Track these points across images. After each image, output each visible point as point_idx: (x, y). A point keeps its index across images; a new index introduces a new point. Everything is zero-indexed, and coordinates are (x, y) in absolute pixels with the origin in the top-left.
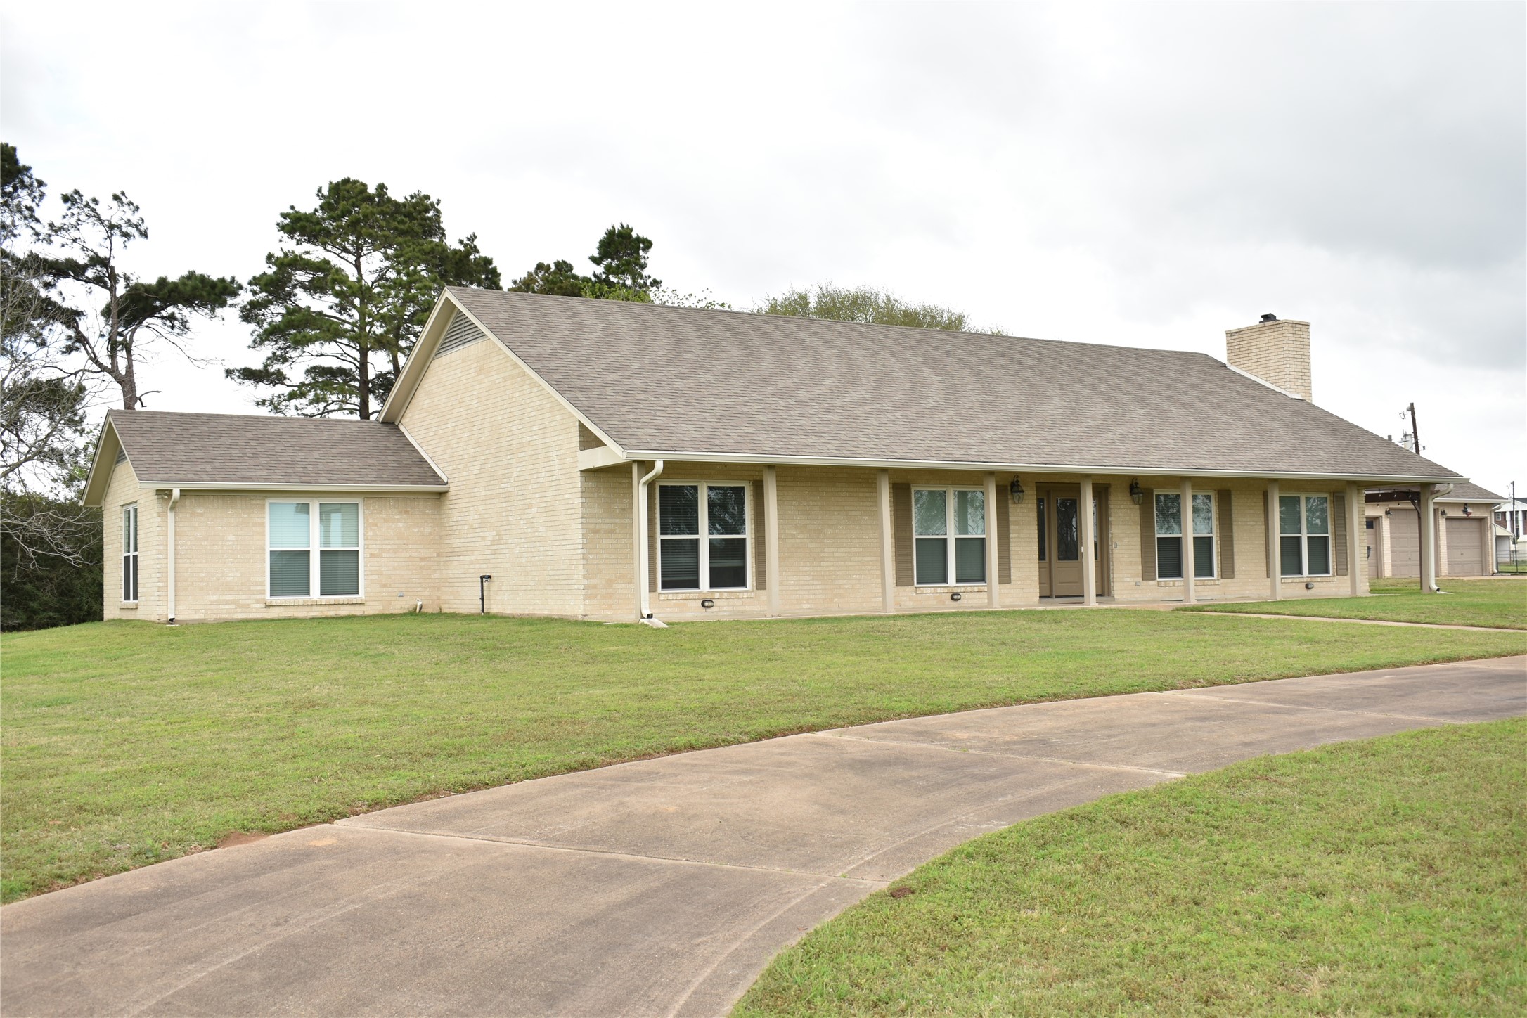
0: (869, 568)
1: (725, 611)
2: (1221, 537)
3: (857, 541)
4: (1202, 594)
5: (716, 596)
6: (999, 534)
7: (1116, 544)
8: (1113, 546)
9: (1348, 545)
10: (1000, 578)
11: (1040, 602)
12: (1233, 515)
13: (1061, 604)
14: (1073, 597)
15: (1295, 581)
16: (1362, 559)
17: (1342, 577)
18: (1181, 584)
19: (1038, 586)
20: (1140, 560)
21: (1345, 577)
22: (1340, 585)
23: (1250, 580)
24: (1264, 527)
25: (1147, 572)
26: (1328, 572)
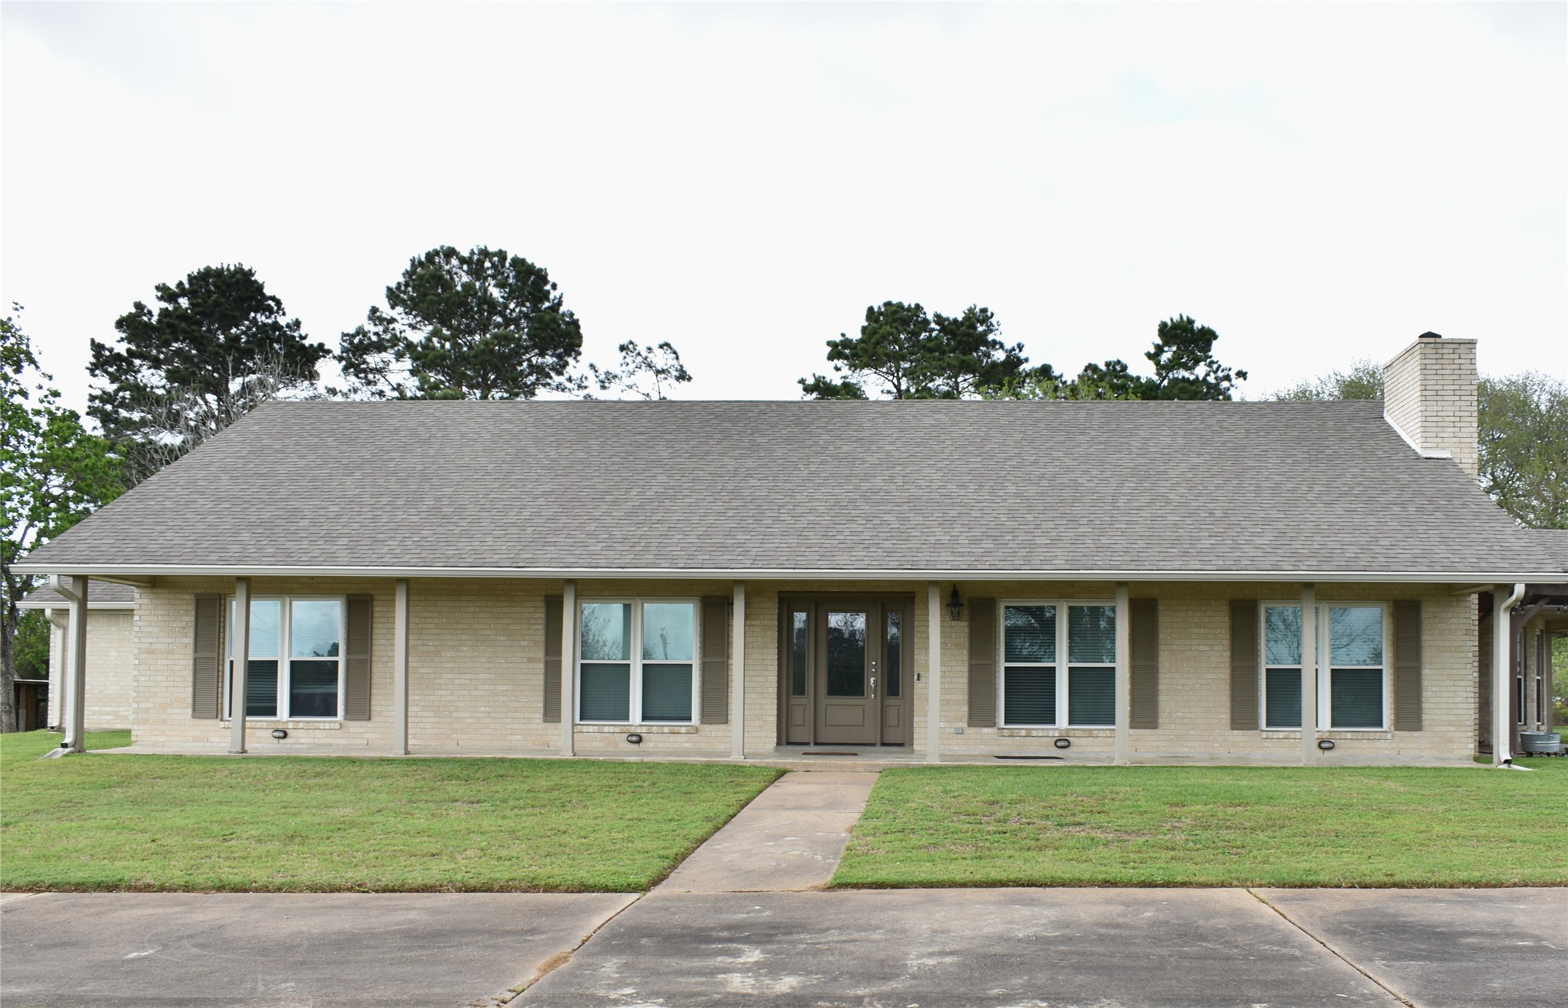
0: (505, 698)
1: (302, 744)
2: (1134, 669)
3: (488, 665)
4: (1090, 749)
5: (290, 726)
6: (706, 660)
7: (919, 675)
8: (916, 677)
9: (1425, 683)
10: (706, 717)
11: (776, 750)
12: (1161, 636)
13: (805, 754)
14: (848, 746)
15: (1292, 736)
16: (1458, 706)
17: (1407, 733)
18: (1045, 733)
19: (775, 729)
20: (966, 697)
21: (1416, 734)
22: (1402, 745)
23: (1192, 732)
24: (1228, 653)
25: (979, 715)
26: (1380, 725)
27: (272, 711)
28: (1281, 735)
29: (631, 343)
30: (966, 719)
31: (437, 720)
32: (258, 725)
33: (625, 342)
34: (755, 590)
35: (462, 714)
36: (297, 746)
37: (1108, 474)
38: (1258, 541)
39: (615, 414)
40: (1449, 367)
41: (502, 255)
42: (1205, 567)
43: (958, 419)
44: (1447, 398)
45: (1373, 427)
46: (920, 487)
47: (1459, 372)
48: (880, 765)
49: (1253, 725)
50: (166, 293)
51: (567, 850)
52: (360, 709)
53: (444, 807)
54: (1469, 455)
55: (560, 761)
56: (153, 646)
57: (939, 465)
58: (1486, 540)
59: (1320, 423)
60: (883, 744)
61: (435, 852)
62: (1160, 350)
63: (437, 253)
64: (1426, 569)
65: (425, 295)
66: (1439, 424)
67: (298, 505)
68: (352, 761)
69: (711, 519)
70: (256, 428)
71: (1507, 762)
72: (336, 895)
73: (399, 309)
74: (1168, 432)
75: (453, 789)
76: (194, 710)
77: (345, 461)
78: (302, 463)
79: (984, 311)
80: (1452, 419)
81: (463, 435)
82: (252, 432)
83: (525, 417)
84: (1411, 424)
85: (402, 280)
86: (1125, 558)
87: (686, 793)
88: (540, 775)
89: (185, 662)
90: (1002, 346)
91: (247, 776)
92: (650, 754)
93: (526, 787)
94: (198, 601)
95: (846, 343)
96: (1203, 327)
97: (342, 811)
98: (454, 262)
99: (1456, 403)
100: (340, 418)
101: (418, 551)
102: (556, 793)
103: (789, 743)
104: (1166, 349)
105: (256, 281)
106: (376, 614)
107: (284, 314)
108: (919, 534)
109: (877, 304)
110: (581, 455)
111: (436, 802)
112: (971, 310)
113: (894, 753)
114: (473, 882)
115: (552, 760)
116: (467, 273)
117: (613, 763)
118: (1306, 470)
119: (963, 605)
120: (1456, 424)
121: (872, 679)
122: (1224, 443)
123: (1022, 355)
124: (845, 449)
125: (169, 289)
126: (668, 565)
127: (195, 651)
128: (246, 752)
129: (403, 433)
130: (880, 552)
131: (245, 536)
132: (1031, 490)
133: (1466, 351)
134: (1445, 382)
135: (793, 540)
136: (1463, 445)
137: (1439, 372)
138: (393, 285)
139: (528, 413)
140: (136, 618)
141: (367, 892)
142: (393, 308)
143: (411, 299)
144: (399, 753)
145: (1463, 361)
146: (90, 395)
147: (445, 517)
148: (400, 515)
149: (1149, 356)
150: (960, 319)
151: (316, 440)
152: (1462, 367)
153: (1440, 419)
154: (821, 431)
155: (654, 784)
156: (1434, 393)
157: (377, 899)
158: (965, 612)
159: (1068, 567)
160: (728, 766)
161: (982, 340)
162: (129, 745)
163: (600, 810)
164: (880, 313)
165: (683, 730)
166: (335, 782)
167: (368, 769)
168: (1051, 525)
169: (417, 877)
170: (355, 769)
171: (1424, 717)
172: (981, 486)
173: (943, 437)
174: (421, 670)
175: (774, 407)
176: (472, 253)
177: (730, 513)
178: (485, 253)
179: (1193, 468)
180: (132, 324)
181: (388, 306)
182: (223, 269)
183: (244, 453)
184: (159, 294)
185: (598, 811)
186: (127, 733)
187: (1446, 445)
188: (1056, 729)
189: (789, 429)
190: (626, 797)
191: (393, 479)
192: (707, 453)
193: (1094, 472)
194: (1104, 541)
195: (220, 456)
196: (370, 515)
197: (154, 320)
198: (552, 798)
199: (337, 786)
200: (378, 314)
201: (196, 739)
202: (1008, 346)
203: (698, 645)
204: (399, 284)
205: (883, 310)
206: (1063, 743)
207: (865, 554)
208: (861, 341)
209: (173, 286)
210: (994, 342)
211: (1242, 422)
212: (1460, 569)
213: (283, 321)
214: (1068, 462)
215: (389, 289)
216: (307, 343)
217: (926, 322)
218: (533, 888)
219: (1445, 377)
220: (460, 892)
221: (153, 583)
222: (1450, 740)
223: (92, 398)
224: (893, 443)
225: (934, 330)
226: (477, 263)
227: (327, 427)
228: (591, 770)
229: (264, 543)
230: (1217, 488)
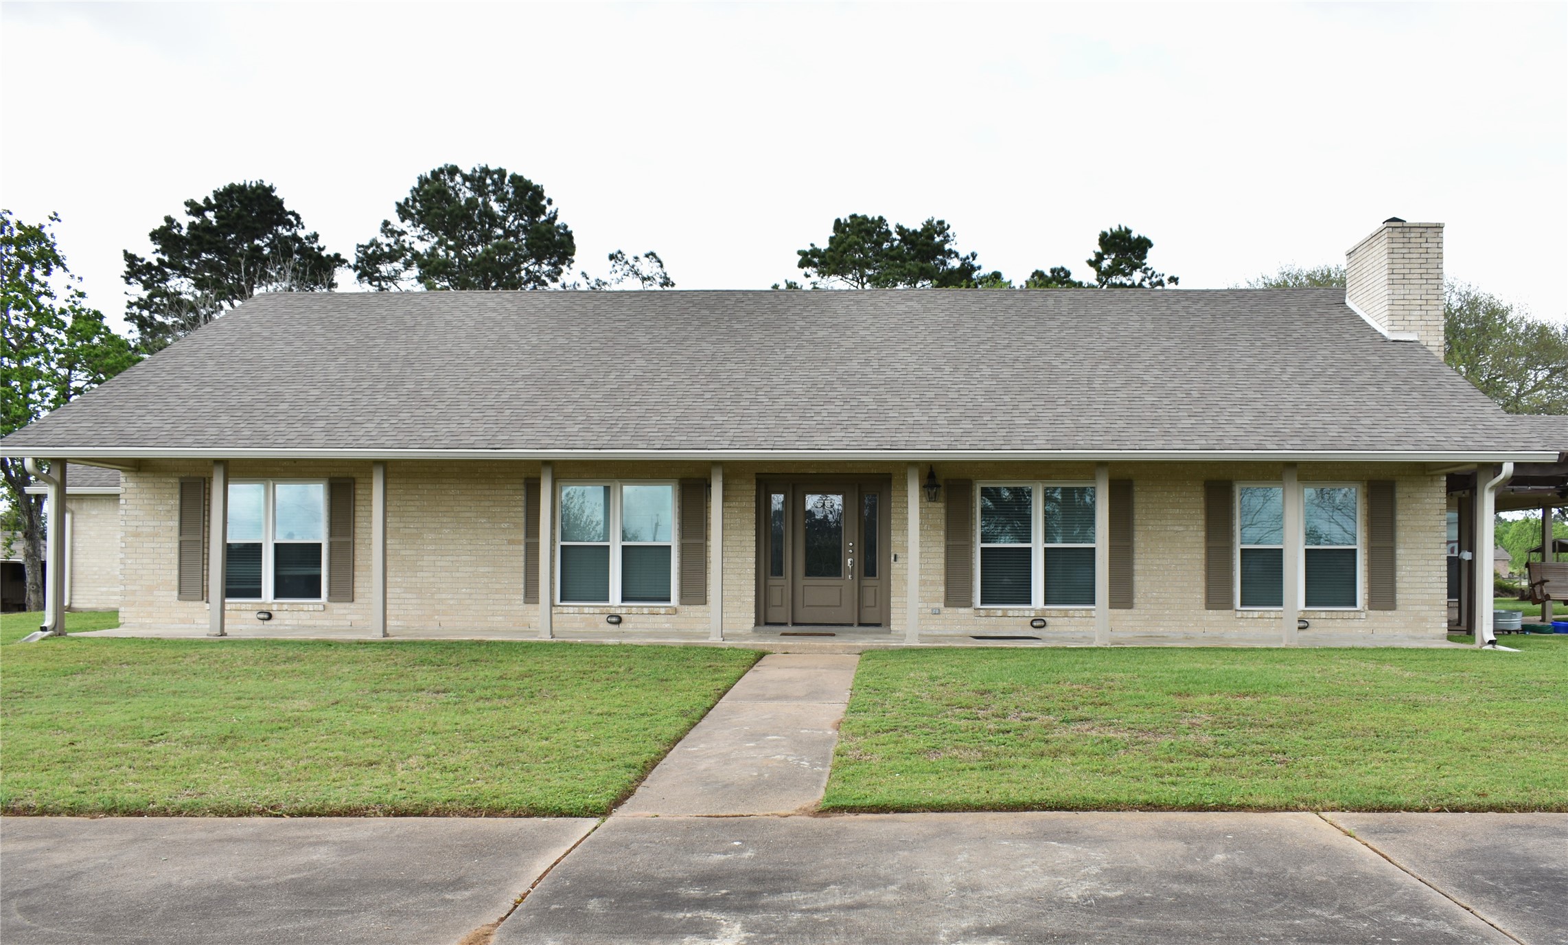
0: (486, 580)
1: (287, 626)
2: (1110, 549)
3: (469, 547)
4: (1065, 629)
5: (275, 607)
6: (684, 541)
7: (895, 556)
8: (893, 558)
9: (1399, 563)
10: (685, 599)
11: (755, 631)
12: (1136, 517)
13: (783, 634)
14: (824, 626)
15: (1267, 615)
16: (1431, 585)
17: (1381, 613)
18: (1021, 613)
19: (753, 609)
20: (943, 578)
21: (1389, 613)
22: (1376, 624)
23: (1167, 612)
24: (1203, 534)
25: (956, 595)
26: (1354, 604)
27: (257, 593)
28: (1256, 615)
29: (620, 252)
30: (942, 600)
31: (419, 601)
32: (243, 607)
33: (614, 251)
34: (733, 471)
35: (444, 596)
36: (282, 628)
37: (1081, 356)
38: (1238, 421)
39: (596, 303)
40: (1416, 251)
41: (502, 173)
42: (1188, 447)
43: (929, 306)
44: (1414, 282)
45: (1336, 312)
46: (896, 370)
47: (1427, 256)
48: (859, 647)
49: (1229, 605)
50: (194, 209)
51: (522, 757)
52: (344, 591)
53: (407, 698)
54: (1436, 338)
55: (538, 643)
56: (139, 530)
57: (914, 348)
58: (1467, 420)
59: (1283, 308)
60: (860, 625)
61: (374, 758)
62: (1100, 257)
63: (441, 171)
64: (1412, 448)
65: (430, 209)
66: (1406, 307)
67: (280, 389)
68: (328, 644)
69: (688, 401)
70: (247, 317)
71: (1491, 642)
72: (245, 819)
73: (408, 222)
74: (1136, 318)
75: (425, 676)
76: (180, 592)
77: (330, 348)
78: (288, 349)
79: (941, 223)
80: (1419, 302)
81: (448, 323)
82: (243, 321)
83: (509, 306)
84: (1377, 308)
85: (409, 195)
86: (1106, 438)
87: (662, 680)
88: (515, 659)
89: (170, 545)
90: (957, 255)
91: (216, 662)
92: (629, 635)
93: (498, 673)
94: (182, 485)
95: (815, 252)
96: (1139, 237)
97: (297, 704)
98: (458, 178)
99: (1423, 287)
100: (330, 307)
101: (394, 433)
102: (527, 680)
103: (767, 624)
104: (1106, 256)
105: (276, 197)
106: (358, 497)
107: (303, 228)
108: (897, 415)
109: (844, 216)
110: (561, 341)
111: (399, 691)
112: (929, 223)
113: (871, 633)
114: (404, 804)
115: (530, 643)
116: (470, 189)
117: (590, 646)
118: (1277, 353)
119: (939, 486)
120: (1423, 307)
121: (849, 560)
122: (1192, 327)
123: (976, 263)
124: (821, 334)
125: (196, 204)
126: (645, 446)
127: (181, 534)
128: (226, 635)
129: (389, 322)
130: (858, 433)
131: (224, 419)
132: (1006, 372)
133: (1433, 235)
134: (1412, 266)
135: (771, 421)
136: (1430, 328)
137: (1406, 256)
138: (402, 201)
139: (512, 302)
140: (122, 501)
141: (281, 816)
142: (403, 221)
143: (419, 212)
144: (377, 636)
145: (1430, 245)
146: (129, 302)
147: (424, 400)
148: (380, 398)
149: (1090, 263)
150: (919, 230)
151: (304, 328)
152: (1429, 250)
153: (1408, 302)
154: (797, 318)
155: (630, 669)
156: (1401, 276)
157: (288, 826)
158: (942, 492)
159: (1050, 447)
160: (706, 648)
161: (939, 249)
162: (118, 626)
163: (569, 702)
164: (846, 225)
165: (663, 611)
166: (302, 669)
167: (342, 652)
168: (1029, 405)
169: (341, 796)
170: (329, 653)
171: (1398, 596)
172: (956, 369)
173: (916, 323)
174: (403, 553)
175: (751, 296)
176: (474, 170)
177: (708, 395)
178: (486, 171)
179: (1164, 351)
180: (164, 236)
181: (399, 220)
182: (245, 185)
183: (233, 340)
184: (188, 209)
185: (566, 704)
186: (115, 613)
187: (1413, 328)
188: (1032, 609)
189: (766, 316)
190: (598, 686)
191: (376, 364)
192: (685, 339)
193: (1067, 355)
194: (1083, 421)
195: (208, 343)
196: (349, 399)
197: (184, 232)
198: (522, 686)
199: (303, 673)
200: (390, 227)
201: (183, 621)
202: (963, 255)
203: (677, 526)
204: (407, 200)
205: (849, 221)
206: (1039, 623)
207: (843, 434)
208: (830, 250)
209: (200, 202)
210: (950, 251)
211: (1207, 308)
212: (1447, 448)
213: (302, 234)
214: (1041, 345)
215: (398, 204)
216: (324, 254)
217: (888, 233)
218: (474, 811)
219: (1412, 261)
220: (388, 816)
221: (138, 467)
222: (1424, 619)
223: (130, 305)
224: (865, 329)
225: (895, 240)
226: (478, 180)
227: (316, 316)
228: (568, 653)
229: (242, 425)
230: (1191, 369)
